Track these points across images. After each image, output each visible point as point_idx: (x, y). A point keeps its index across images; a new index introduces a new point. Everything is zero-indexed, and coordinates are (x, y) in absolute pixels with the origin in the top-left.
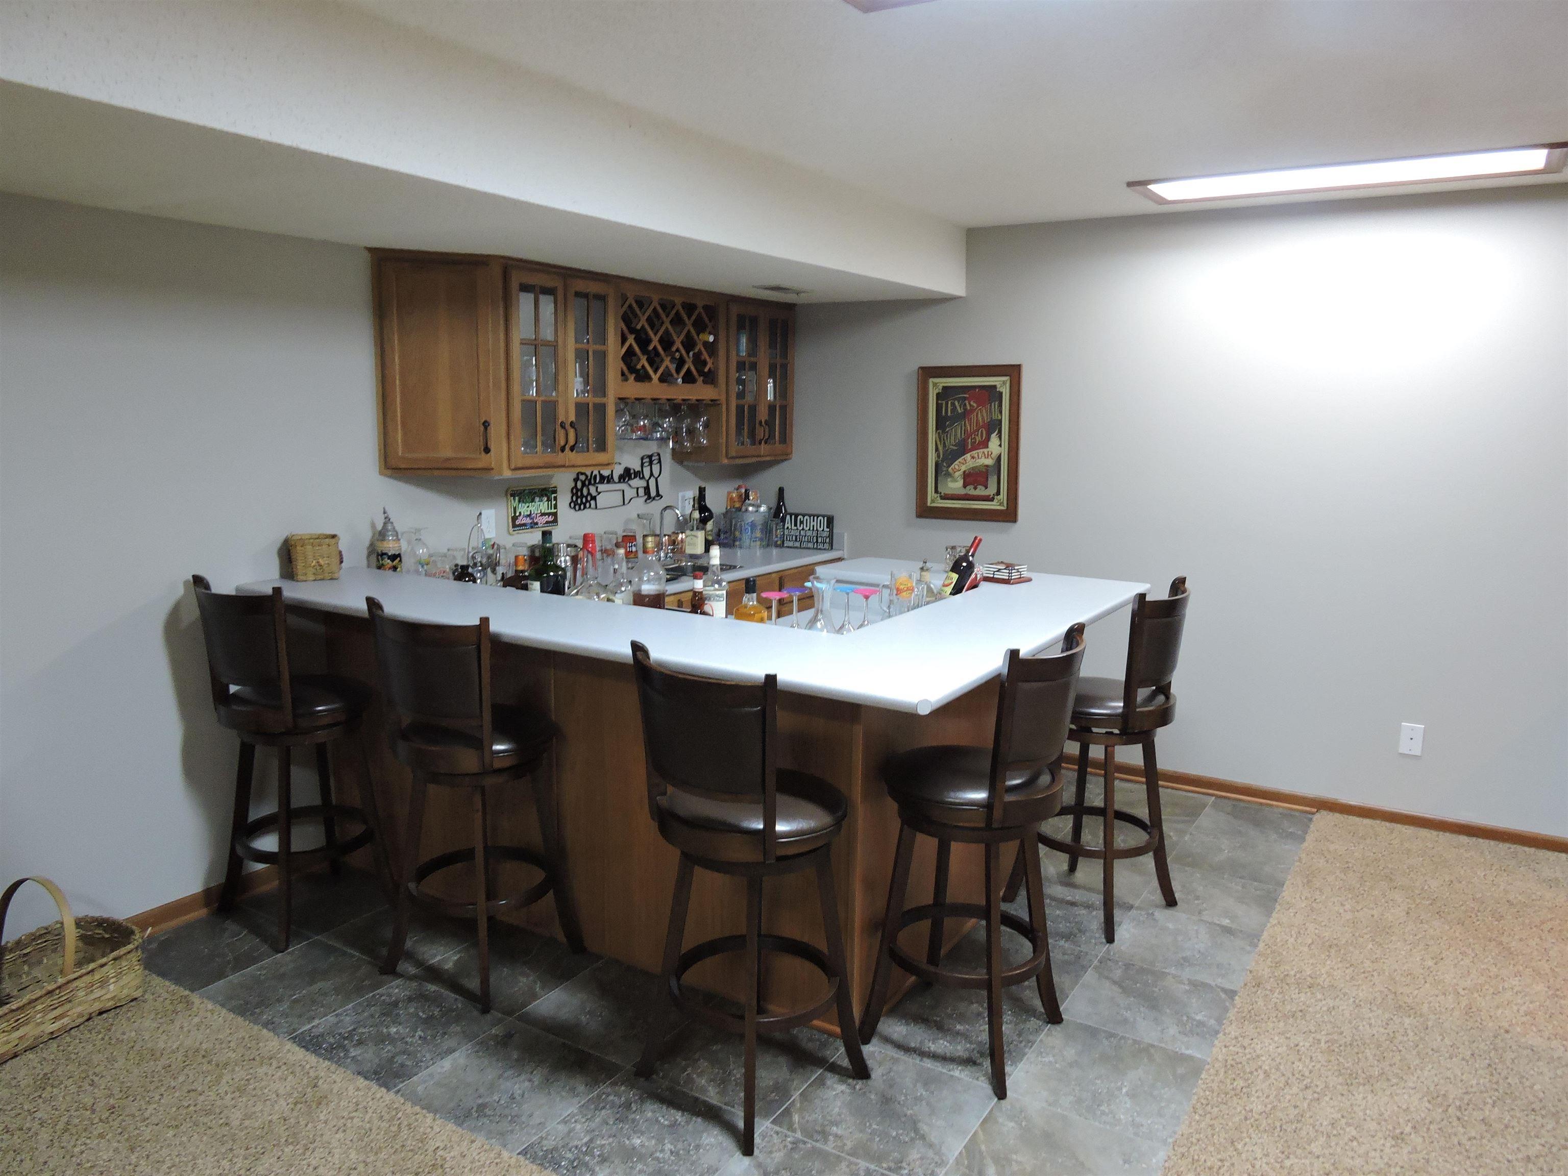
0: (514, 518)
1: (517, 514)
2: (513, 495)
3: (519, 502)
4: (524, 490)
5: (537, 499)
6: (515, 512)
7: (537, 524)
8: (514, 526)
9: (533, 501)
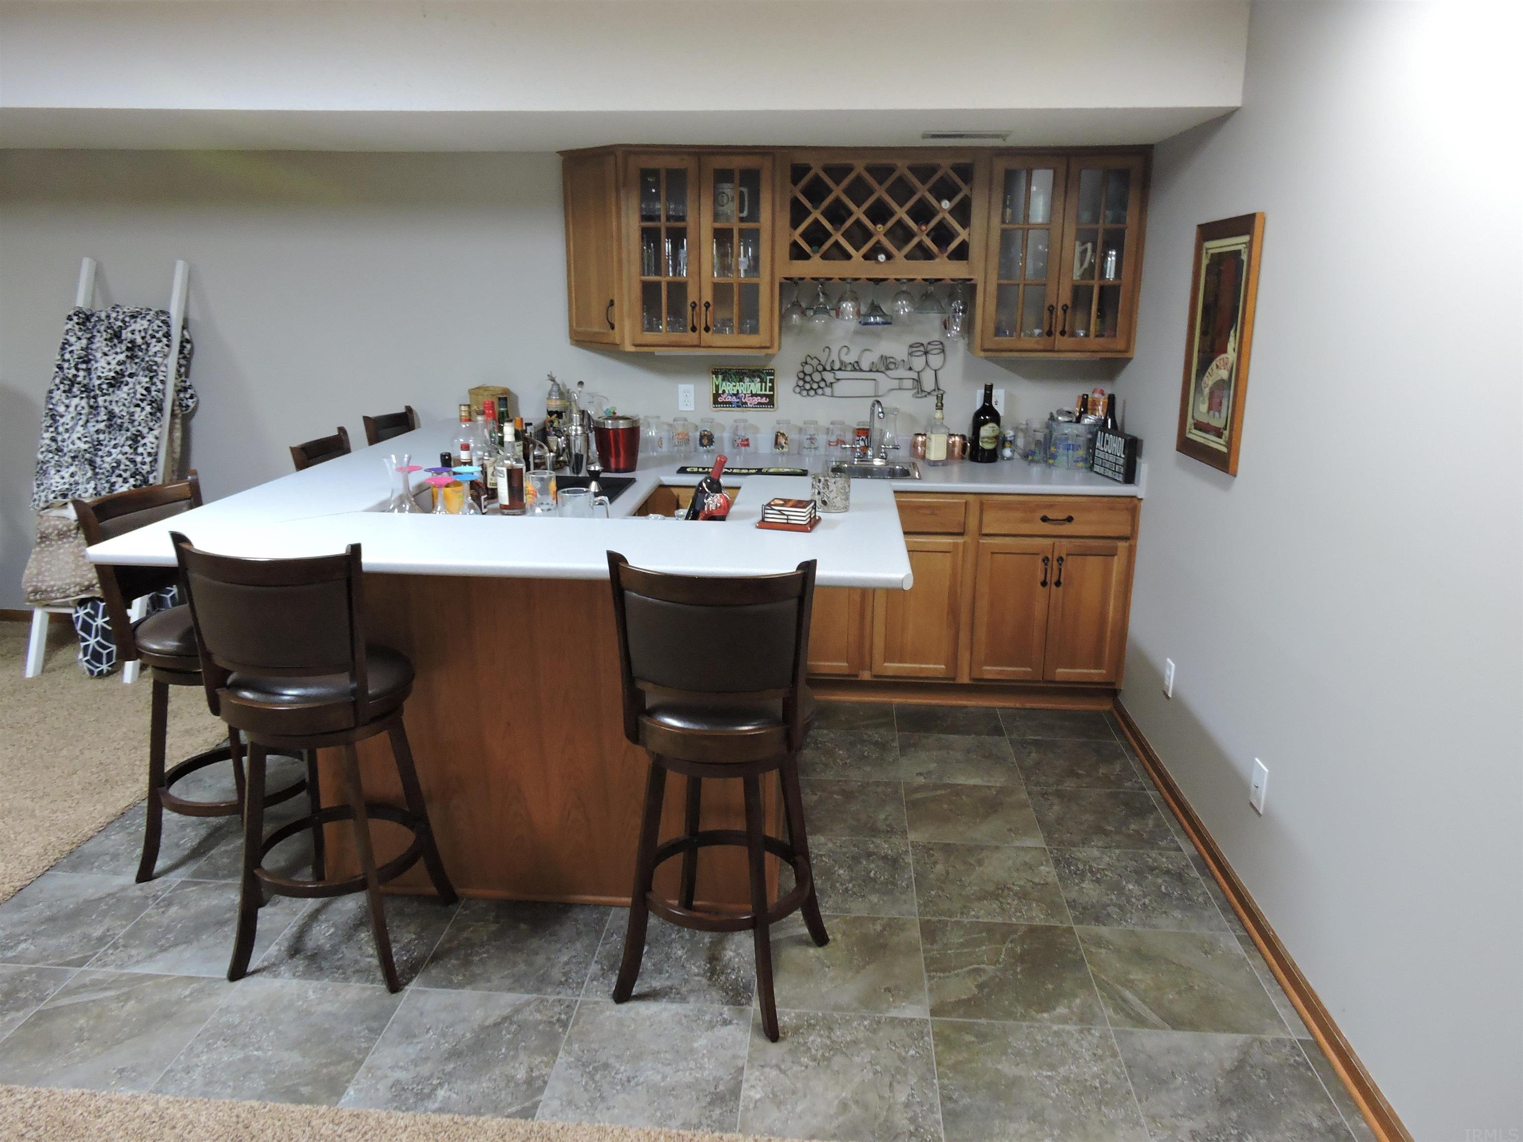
0: (716, 396)
1: (720, 392)
2: (716, 373)
3: (723, 380)
4: (730, 370)
5: (747, 380)
6: (717, 390)
7: (746, 403)
8: (716, 402)
9: (741, 380)
